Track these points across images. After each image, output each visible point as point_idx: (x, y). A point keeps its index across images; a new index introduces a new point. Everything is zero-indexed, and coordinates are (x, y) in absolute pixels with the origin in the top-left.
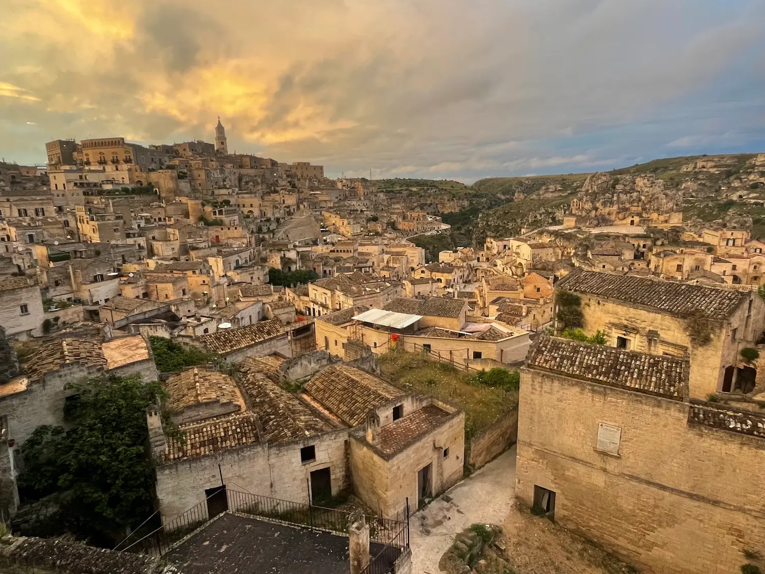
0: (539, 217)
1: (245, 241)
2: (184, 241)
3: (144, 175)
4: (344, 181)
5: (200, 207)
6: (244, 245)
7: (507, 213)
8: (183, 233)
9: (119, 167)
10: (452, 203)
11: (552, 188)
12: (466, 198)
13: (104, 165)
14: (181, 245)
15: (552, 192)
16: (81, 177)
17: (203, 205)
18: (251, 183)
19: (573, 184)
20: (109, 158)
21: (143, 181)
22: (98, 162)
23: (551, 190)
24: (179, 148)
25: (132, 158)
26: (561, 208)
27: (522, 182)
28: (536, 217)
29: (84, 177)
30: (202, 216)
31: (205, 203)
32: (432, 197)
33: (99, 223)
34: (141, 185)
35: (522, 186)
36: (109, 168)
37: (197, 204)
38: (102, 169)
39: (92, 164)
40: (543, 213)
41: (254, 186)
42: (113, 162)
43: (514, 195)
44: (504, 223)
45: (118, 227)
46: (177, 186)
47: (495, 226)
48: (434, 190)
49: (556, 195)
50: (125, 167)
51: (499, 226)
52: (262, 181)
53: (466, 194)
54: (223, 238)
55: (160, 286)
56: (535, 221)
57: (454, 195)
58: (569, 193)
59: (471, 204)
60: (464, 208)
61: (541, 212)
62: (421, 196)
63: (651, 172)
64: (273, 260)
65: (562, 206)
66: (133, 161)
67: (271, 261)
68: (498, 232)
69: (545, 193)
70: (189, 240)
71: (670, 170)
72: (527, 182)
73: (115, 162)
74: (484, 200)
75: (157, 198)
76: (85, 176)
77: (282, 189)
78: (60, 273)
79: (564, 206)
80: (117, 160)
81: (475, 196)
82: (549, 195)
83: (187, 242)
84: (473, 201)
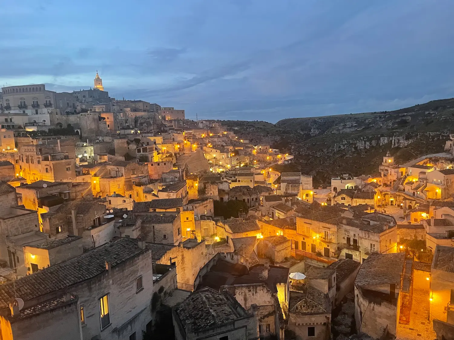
0: (342, 147)
1: (178, 175)
2: (129, 177)
3: (64, 118)
4: (204, 122)
5: (126, 145)
6: (176, 179)
7: (314, 145)
8: (128, 169)
9: (39, 111)
10: (267, 138)
11: (349, 124)
12: (278, 134)
13: (24, 109)
14: (126, 182)
15: (349, 128)
16: (6, 120)
17: (128, 143)
18: (145, 124)
19: (365, 121)
20: (29, 103)
21: (63, 123)
22: (19, 107)
23: (348, 126)
24: (79, 95)
25: (52, 102)
26: (361, 140)
27: (315, 121)
28: (340, 147)
29: (9, 120)
30: (127, 153)
31: (129, 141)
32: (251, 134)
33: (54, 162)
34: (61, 126)
35: (316, 123)
36: (29, 111)
37: (124, 143)
38: (22, 112)
39: (12, 108)
40: (346, 144)
41: (148, 127)
42: (33, 106)
43: (310, 131)
44: (313, 153)
45: (70, 166)
46: (98, 127)
47: (306, 155)
48: (252, 129)
49: (353, 130)
50: (45, 110)
51: (309, 155)
52: (153, 122)
53: (277, 131)
54: (153, 173)
55: (157, 226)
56: (339, 150)
57: (268, 132)
58: (363, 128)
59: (282, 138)
60: (276, 142)
61: (344, 143)
62: (242, 134)
63: (433, 110)
64: (211, 192)
65: (362, 138)
66: (53, 106)
67: (210, 193)
68: (309, 160)
69: (343, 128)
70: (132, 176)
71: (448, 108)
72: (320, 121)
73: (36, 106)
74: (292, 135)
75: (79, 138)
76: (11, 119)
77: (170, 129)
78: (61, 219)
79: (364, 138)
80: (25, 105)
81: (284, 132)
82: (348, 130)
83: (131, 178)
84: (283, 136)
